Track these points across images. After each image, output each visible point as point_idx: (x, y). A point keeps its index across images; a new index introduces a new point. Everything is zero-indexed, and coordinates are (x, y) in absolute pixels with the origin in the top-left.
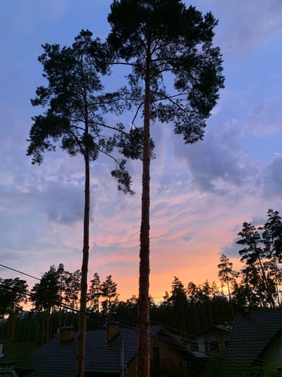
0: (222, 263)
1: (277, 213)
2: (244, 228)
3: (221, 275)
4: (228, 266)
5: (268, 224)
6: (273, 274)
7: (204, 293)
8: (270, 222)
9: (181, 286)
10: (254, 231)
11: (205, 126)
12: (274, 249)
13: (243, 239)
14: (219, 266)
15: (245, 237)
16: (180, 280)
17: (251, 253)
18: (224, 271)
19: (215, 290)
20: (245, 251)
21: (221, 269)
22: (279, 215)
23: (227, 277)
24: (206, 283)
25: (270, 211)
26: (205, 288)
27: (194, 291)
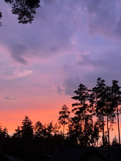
0: (63, 111)
1: (103, 81)
2: (79, 88)
3: (60, 119)
4: (67, 114)
5: (95, 88)
6: (98, 124)
7: (47, 131)
8: (97, 87)
9: (30, 123)
10: (86, 92)
11: (35, 13)
12: (95, 107)
13: (77, 96)
14: (60, 113)
15: (79, 95)
16: (29, 118)
17: (80, 106)
18: (63, 117)
19: (56, 130)
20: (76, 104)
21: (61, 115)
22: (104, 83)
23: (65, 121)
24: (51, 124)
25: (99, 79)
26: (49, 127)
27: (40, 128)
